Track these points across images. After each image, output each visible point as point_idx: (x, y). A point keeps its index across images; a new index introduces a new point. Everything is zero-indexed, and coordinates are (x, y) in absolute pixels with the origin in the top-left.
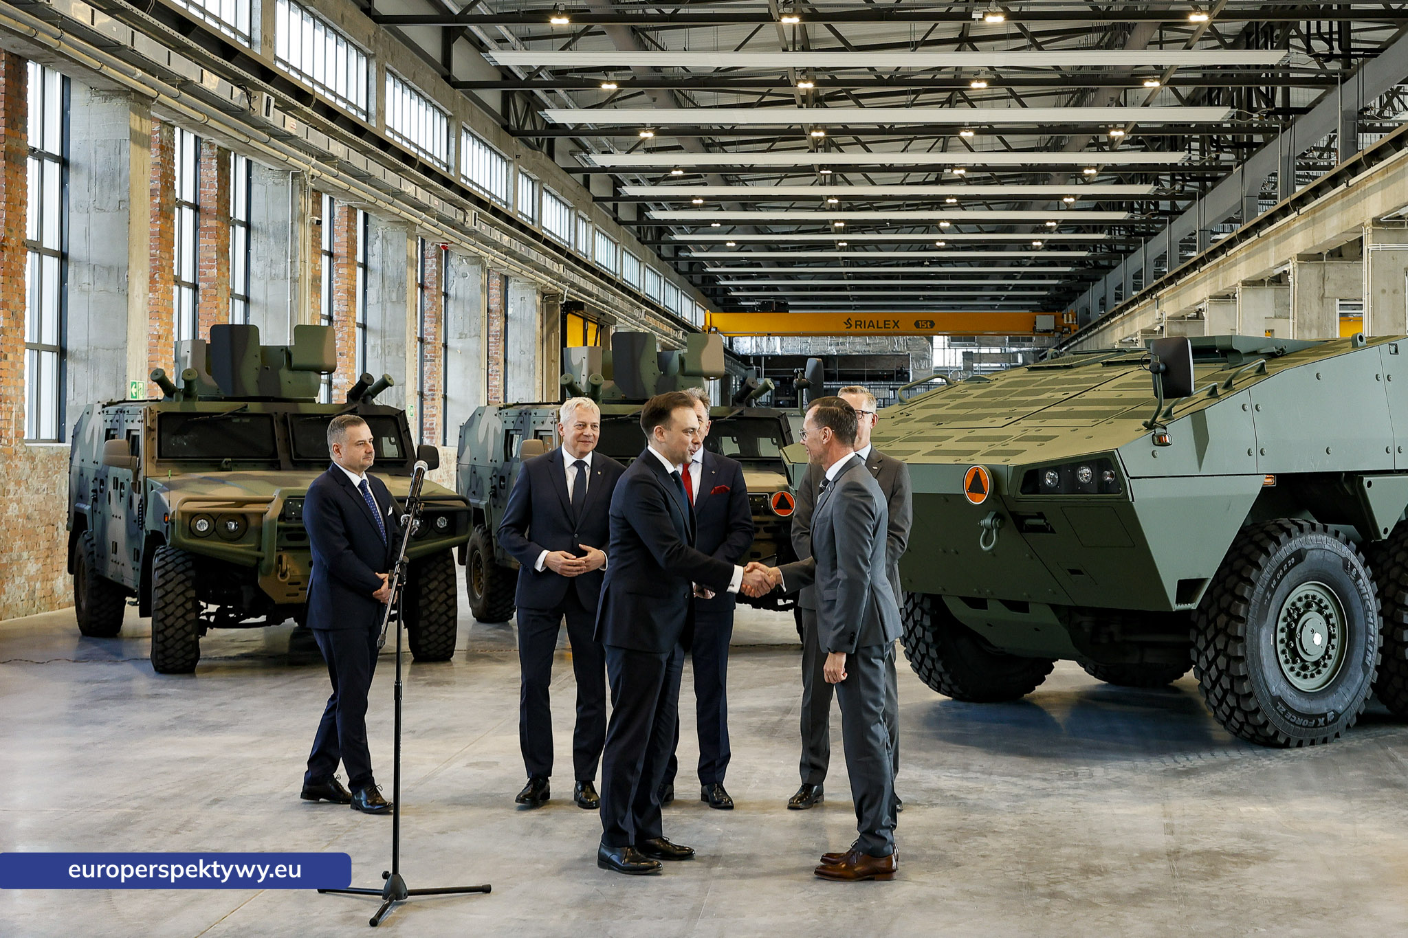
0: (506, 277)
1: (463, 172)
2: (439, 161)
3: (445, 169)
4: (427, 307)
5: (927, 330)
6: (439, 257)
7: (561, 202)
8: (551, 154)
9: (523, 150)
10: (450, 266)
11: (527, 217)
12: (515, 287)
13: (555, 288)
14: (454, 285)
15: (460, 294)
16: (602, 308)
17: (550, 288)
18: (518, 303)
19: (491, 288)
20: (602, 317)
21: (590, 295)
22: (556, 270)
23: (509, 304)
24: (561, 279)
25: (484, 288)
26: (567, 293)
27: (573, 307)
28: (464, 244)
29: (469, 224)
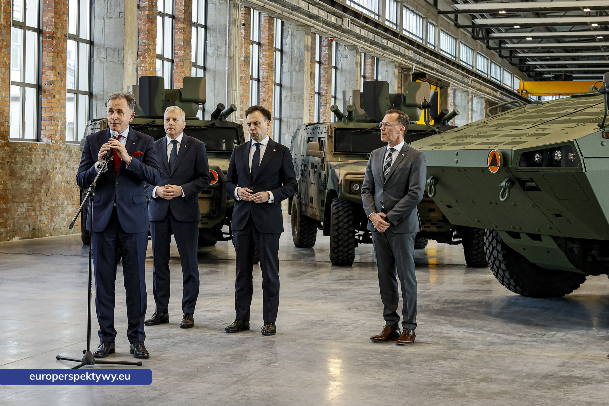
0: (376, 58)
4: (322, 74)
6: (330, 45)
10: (338, 52)
11: (393, 24)
12: (382, 64)
13: (408, 64)
14: (341, 63)
15: (344, 68)
16: (441, 77)
17: (405, 65)
18: (384, 73)
19: (367, 65)
20: (439, 82)
21: (432, 69)
22: (407, 54)
23: (379, 74)
24: (410, 59)
25: (357, 64)
26: (415, 68)
27: (420, 76)
28: (343, 38)
29: (345, 27)
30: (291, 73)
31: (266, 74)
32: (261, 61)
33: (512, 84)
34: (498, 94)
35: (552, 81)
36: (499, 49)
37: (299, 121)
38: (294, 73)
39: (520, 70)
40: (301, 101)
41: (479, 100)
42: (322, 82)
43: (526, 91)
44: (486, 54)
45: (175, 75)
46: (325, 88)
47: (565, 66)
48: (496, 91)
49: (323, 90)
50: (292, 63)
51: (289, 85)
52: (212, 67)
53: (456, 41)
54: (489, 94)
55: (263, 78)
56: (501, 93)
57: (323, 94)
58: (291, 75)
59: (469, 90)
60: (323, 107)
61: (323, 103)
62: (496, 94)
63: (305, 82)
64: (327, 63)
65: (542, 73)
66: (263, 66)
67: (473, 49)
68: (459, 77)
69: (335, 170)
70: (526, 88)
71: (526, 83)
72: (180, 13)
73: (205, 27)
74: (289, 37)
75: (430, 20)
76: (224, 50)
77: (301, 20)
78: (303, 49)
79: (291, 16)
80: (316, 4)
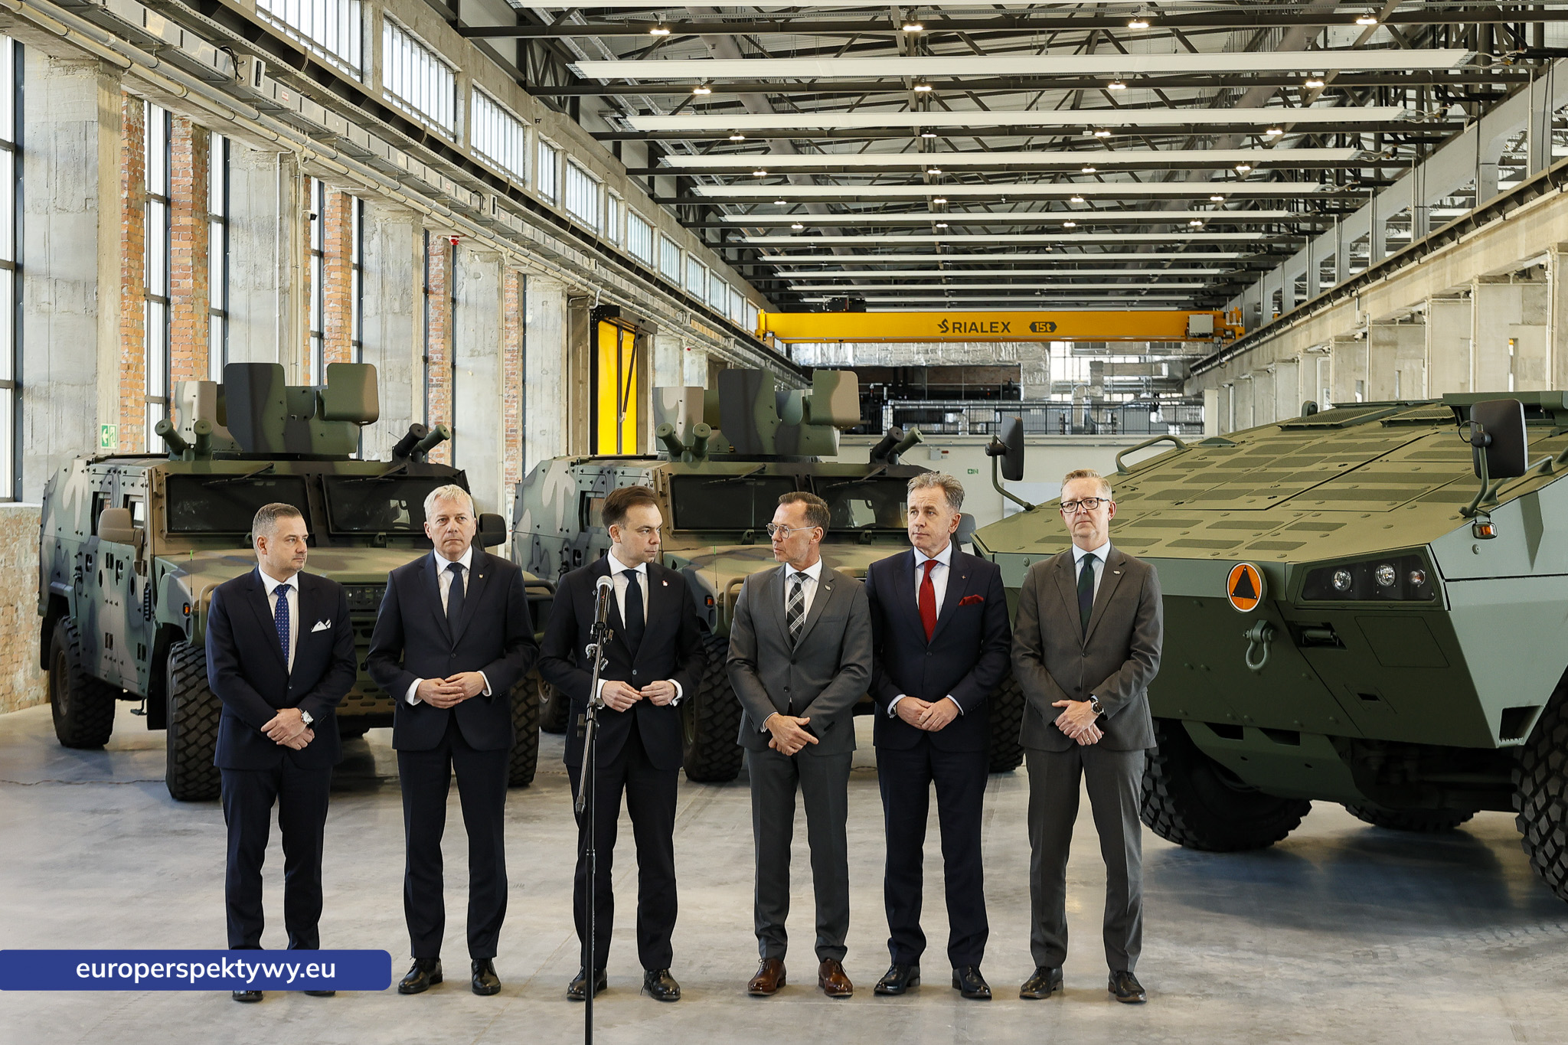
0: (525, 276)
1: (473, 143)
2: (445, 130)
3: (452, 140)
4: (431, 317)
5: (1043, 334)
6: (445, 253)
7: (587, 176)
8: (575, 115)
9: (543, 110)
10: (458, 266)
11: (547, 197)
12: (534, 288)
13: (585, 289)
14: (464, 289)
15: (472, 299)
16: (641, 312)
17: (579, 289)
18: (539, 309)
19: (507, 291)
20: (641, 325)
21: (626, 296)
22: (586, 267)
23: (527, 311)
24: (592, 278)
25: (501, 291)
26: (600, 295)
27: (607, 312)
28: (479, 238)
29: (487, 213)
30: (382, 317)
31: (339, 323)
32: (326, 293)
33: (745, 319)
34: (731, 344)
35: (825, 311)
36: (723, 245)
37: (401, 424)
38: (390, 317)
39: (756, 287)
40: (406, 381)
41: (694, 357)
42: (431, 333)
43: (773, 333)
44: (703, 257)
45: (174, 334)
46: (440, 347)
47: (847, 281)
48: (727, 337)
49: (435, 352)
50: (383, 294)
51: (378, 344)
52: (243, 313)
53: (652, 232)
54: (716, 344)
55: (330, 330)
56: (736, 342)
57: (435, 360)
58: (383, 322)
59: (683, 337)
60: (434, 389)
61: (434, 379)
62: (726, 344)
63: (415, 337)
64: (442, 291)
65: (798, 295)
66: (331, 305)
67: (681, 247)
68: (671, 312)
69: (697, 572)
70: (771, 327)
71: (771, 316)
72: (182, 193)
73: (225, 221)
74: (376, 238)
75: (611, 189)
76: (269, 272)
77: (411, 202)
78: (408, 265)
79: (393, 194)
80: (434, 165)
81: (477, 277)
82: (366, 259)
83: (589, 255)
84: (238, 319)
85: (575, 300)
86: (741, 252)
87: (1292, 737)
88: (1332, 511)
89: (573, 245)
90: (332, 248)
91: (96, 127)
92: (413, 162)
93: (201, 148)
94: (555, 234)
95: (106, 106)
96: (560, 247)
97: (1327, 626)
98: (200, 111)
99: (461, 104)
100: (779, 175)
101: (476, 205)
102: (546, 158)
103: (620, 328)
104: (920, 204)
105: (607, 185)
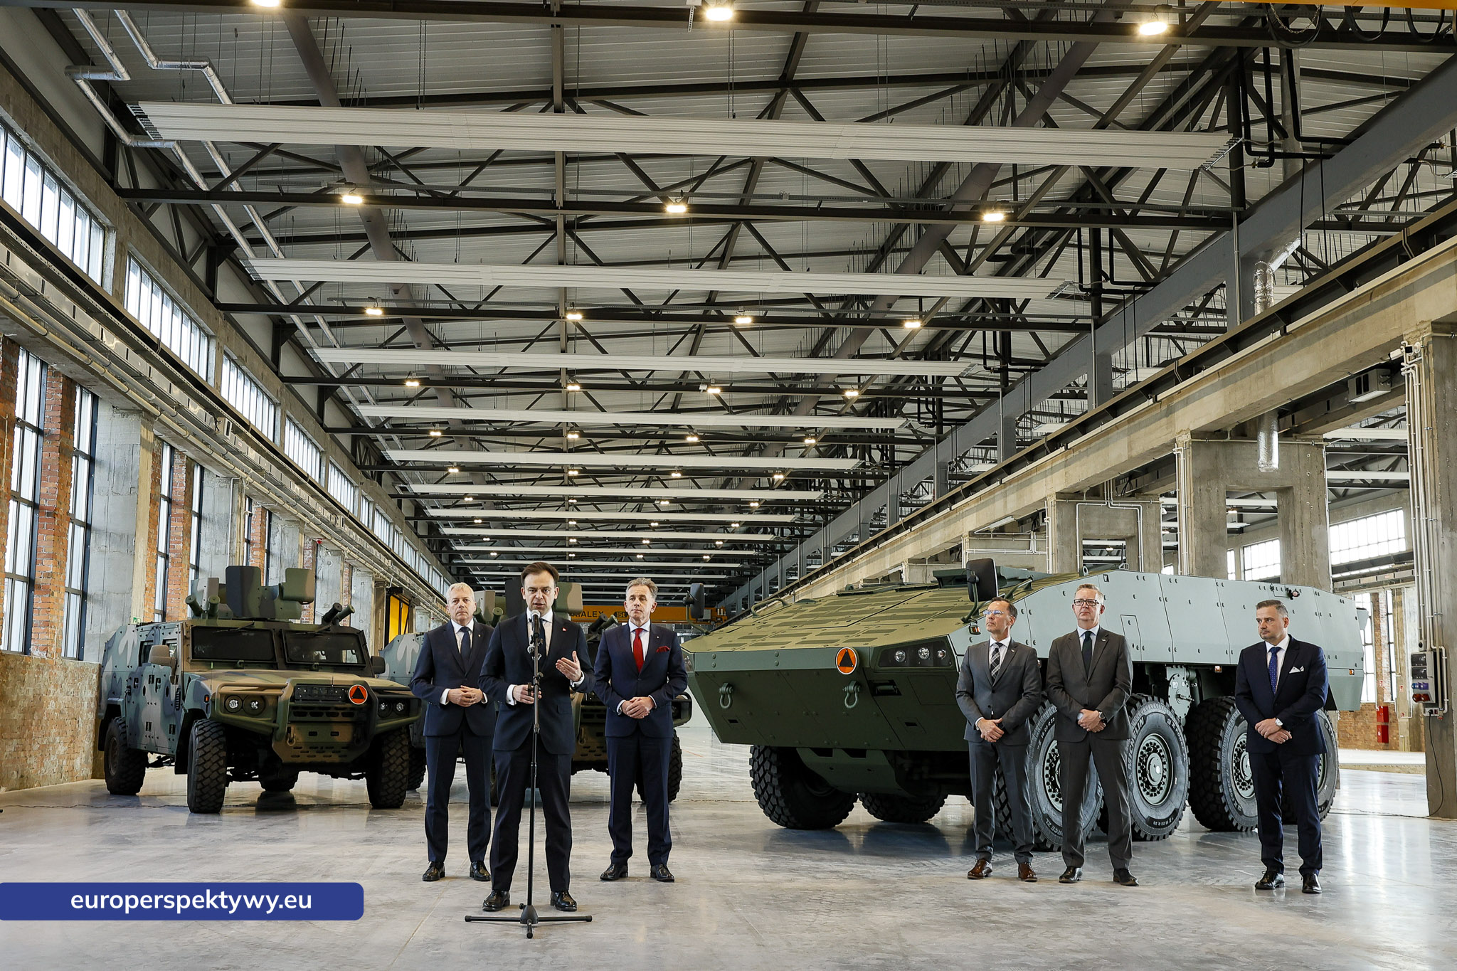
0: (352, 566)
1: (330, 487)
2: (317, 478)
3: (320, 484)
6: (314, 549)
7: (385, 518)
8: (380, 482)
9: (364, 478)
11: (366, 523)
12: (357, 573)
13: (385, 576)
14: (322, 570)
15: (325, 576)
16: (412, 592)
17: (381, 575)
18: (359, 586)
20: (412, 599)
21: (404, 583)
22: (386, 564)
23: (353, 581)
24: (388, 570)
25: (342, 572)
26: (392, 581)
27: (395, 591)
28: (333, 540)
29: (339, 526)
44: (438, 568)
45: (170, 575)
50: (281, 567)
52: (207, 567)
53: (415, 552)
67: (429, 562)
68: (427, 596)
72: (179, 497)
73: (200, 516)
74: (278, 536)
75: (397, 527)
76: (224, 545)
77: (300, 515)
78: (296, 551)
79: (292, 509)
80: (314, 496)
81: (329, 564)
82: (272, 546)
83: (388, 558)
84: (204, 571)
85: (379, 584)
86: (459, 569)
87: (860, 753)
88: (886, 625)
89: (380, 551)
90: (255, 538)
91: (139, 448)
92: (303, 492)
93: (190, 473)
94: (372, 544)
95: (145, 437)
96: (374, 551)
97: (892, 683)
98: (193, 448)
99: (323, 469)
100: (487, 522)
101: (333, 521)
102: (365, 505)
103: (401, 601)
104: (562, 541)
105: (394, 524)
